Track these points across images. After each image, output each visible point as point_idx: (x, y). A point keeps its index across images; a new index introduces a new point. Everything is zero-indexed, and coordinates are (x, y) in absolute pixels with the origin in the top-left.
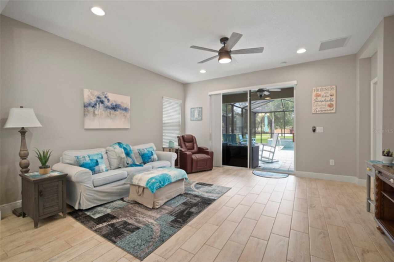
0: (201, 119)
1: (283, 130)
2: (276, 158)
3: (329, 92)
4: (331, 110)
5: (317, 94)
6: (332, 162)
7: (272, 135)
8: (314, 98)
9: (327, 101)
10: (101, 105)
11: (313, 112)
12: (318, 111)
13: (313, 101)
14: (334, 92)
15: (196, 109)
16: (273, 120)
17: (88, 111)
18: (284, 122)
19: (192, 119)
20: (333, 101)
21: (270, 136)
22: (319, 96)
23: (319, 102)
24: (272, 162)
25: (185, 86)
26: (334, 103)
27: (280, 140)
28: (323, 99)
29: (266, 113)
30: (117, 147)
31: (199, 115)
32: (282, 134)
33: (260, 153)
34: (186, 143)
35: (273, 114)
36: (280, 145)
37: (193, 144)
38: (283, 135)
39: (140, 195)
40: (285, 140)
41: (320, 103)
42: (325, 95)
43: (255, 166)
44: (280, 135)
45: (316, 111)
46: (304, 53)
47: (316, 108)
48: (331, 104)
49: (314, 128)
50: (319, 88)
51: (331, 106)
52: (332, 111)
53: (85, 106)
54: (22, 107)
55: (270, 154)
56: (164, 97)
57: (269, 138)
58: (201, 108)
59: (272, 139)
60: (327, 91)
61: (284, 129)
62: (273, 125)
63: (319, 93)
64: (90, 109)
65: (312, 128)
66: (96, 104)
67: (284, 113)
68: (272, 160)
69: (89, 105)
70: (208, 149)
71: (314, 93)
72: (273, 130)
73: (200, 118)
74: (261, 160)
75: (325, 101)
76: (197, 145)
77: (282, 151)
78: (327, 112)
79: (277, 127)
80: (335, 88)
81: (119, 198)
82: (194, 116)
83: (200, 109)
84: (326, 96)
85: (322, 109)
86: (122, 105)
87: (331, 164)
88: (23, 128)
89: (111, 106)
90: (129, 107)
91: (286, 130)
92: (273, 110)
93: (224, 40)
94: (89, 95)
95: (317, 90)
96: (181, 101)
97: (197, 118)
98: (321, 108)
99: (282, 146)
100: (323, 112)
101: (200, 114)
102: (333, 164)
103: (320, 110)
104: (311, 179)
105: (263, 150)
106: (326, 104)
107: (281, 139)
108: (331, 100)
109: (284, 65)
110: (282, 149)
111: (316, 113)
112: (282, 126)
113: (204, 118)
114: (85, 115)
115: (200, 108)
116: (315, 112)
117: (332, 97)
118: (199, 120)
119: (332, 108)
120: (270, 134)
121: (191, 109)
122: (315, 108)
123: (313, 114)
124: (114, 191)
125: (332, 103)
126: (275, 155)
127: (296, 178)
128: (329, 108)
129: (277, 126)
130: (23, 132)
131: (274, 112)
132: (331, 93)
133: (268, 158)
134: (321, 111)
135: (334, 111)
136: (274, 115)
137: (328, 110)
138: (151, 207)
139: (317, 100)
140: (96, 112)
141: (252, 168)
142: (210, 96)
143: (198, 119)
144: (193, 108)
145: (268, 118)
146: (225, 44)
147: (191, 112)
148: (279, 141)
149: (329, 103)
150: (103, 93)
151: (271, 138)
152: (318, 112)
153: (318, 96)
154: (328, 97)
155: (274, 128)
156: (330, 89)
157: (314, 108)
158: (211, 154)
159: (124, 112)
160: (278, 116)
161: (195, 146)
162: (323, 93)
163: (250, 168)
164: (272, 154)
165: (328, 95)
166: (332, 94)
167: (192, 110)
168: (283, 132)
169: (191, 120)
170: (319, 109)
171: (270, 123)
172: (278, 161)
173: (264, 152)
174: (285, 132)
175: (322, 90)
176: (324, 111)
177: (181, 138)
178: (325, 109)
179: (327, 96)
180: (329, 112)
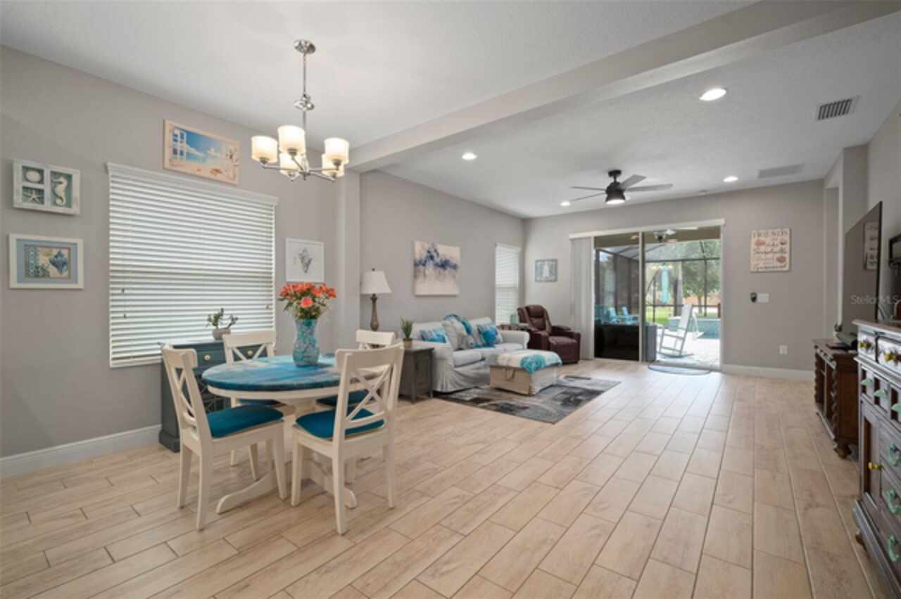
0: (556, 280)
1: (703, 299)
2: (687, 350)
3: (779, 238)
4: (782, 267)
5: (758, 241)
6: (783, 350)
7: (678, 308)
8: (753, 246)
9: (775, 252)
10: (431, 262)
11: (752, 269)
12: (761, 268)
13: (752, 252)
14: (787, 238)
15: (546, 263)
16: (680, 278)
17: (419, 271)
18: (706, 280)
19: (538, 278)
20: (785, 253)
21: (672, 313)
22: (763, 243)
23: (762, 253)
24: (680, 357)
25: (525, 223)
26: (787, 256)
27: (696, 320)
28: (769, 249)
29: (664, 262)
30: (454, 320)
31: (551, 272)
32: (700, 306)
33: (658, 339)
34: (533, 319)
35: (680, 265)
36: (695, 330)
37: (544, 321)
38: (703, 309)
39: (509, 380)
40: (708, 320)
41: (763, 256)
42: (771, 243)
43: (650, 360)
44: (696, 310)
45: (758, 268)
46: (736, 182)
47: (758, 261)
48: (782, 257)
49: (754, 296)
50: (762, 231)
51: (781, 260)
52: (785, 269)
53: (416, 265)
54: (373, 270)
55: (676, 342)
56: (498, 244)
57: (670, 315)
58: (556, 261)
59: (678, 318)
60: (776, 237)
61: (706, 296)
62: (680, 288)
63: (762, 238)
64: (421, 267)
65: (749, 294)
66: (426, 261)
67: (706, 263)
68: (681, 351)
69: (420, 262)
70: (569, 329)
71: (754, 240)
72: (681, 300)
73: (553, 278)
74: (660, 353)
75: (772, 251)
76: (549, 323)
77: (699, 340)
78: (775, 269)
79: (688, 292)
80: (788, 232)
81: (474, 386)
82: (541, 273)
83: (554, 263)
84: (773, 245)
85: (767, 265)
86: (451, 261)
87: (781, 352)
88: (374, 295)
89: (440, 263)
90: (459, 264)
91: (708, 298)
92: (679, 256)
93: (615, 173)
94: (420, 251)
95: (759, 235)
96: (519, 249)
97: (547, 278)
98: (764, 264)
99: (700, 331)
100: (769, 270)
101: (553, 271)
102: (786, 353)
103: (763, 266)
104: (748, 377)
105: (663, 334)
106: (773, 256)
107: (698, 317)
108: (782, 251)
109: (704, 194)
110: (701, 337)
111: (757, 272)
112: (700, 290)
113: (559, 277)
114: (415, 277)
115: (552, 260)
116: (755, 270)
117: (784, 246)
118: (551, 281)
119: (783, 264)
120: (672, 308)
121: (537, 261)
122: (756, 262)
123: (752, 272)
124: (472, 375)
125: (784, 255)
126: (686, 343)
127: (723, 375)
128: (779, 264)
129: (688, 288)
130: (374, 298)
131: (683, 261)
132: (782, 239)
133: (673, 350)
134: (766, 268)
135: (787, 268)
136: (683, 267)
137: (777, 267)
138: (526, 393)
139: (759, 251)
140: (427, 272)
141: (647, 361)
142: (573, 240)
143: (550, 279)
144: (540, 261)
145: (669, 273)
146: (615, 178)
147: (536, 268)
148: (693, 321)
149: (778, 255)
150: (433, 244)
151: (676, 314)
152: (760, 270)
153: (759, 243)
154: (777, 245)
155: (682, 295)
156: (780, 233)
157: (753, 263)
158: (578, 337)
159: (453, 270)
160: (692, 268)
161: (547, 324)
162: (768, 240)
163: (642, 361)
164: (680, 342)
165: (777, 242)
166: (783, 242)
167: (539, 263)
168: (703, 304)
169: (536, 281)
170: (761, 265)
171: (674, 285)
172: (692, 355)
173: (665, 338)
174: (708, 304)
175: (766, 235)
176: (771, 268)
177: (525, 310)
178: (772, 265)
179: (775, 244)
180: (780, 269)
